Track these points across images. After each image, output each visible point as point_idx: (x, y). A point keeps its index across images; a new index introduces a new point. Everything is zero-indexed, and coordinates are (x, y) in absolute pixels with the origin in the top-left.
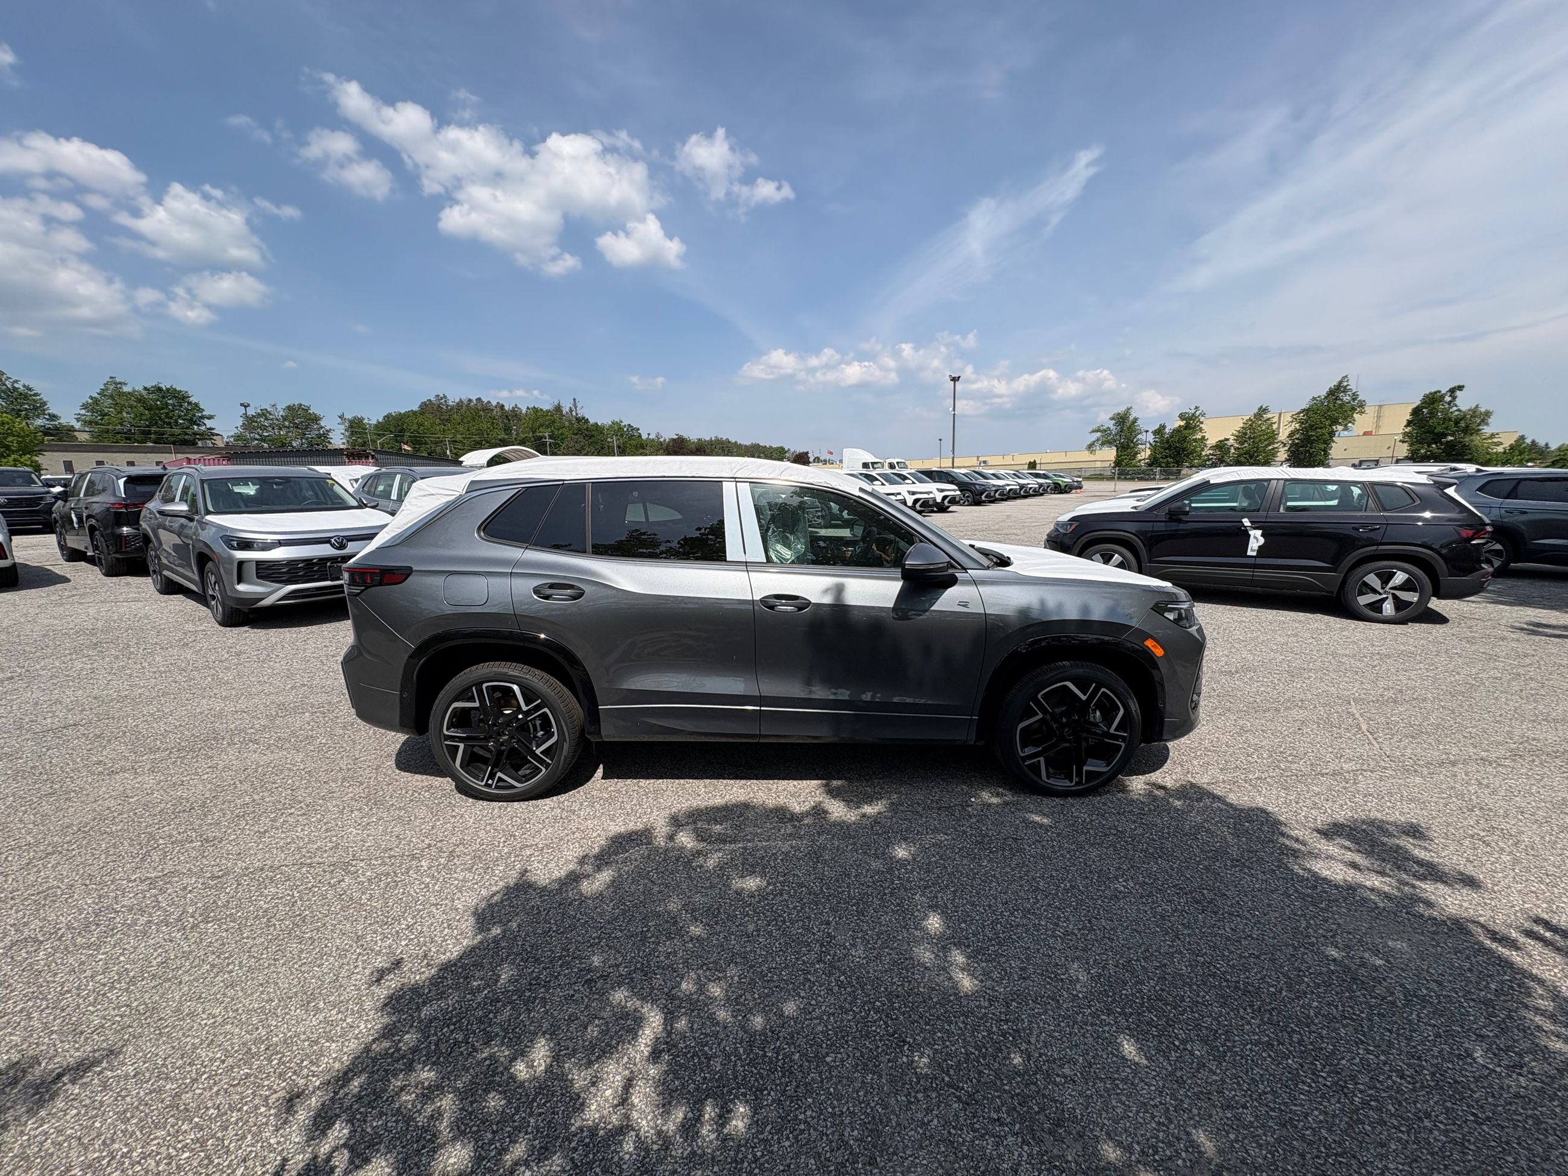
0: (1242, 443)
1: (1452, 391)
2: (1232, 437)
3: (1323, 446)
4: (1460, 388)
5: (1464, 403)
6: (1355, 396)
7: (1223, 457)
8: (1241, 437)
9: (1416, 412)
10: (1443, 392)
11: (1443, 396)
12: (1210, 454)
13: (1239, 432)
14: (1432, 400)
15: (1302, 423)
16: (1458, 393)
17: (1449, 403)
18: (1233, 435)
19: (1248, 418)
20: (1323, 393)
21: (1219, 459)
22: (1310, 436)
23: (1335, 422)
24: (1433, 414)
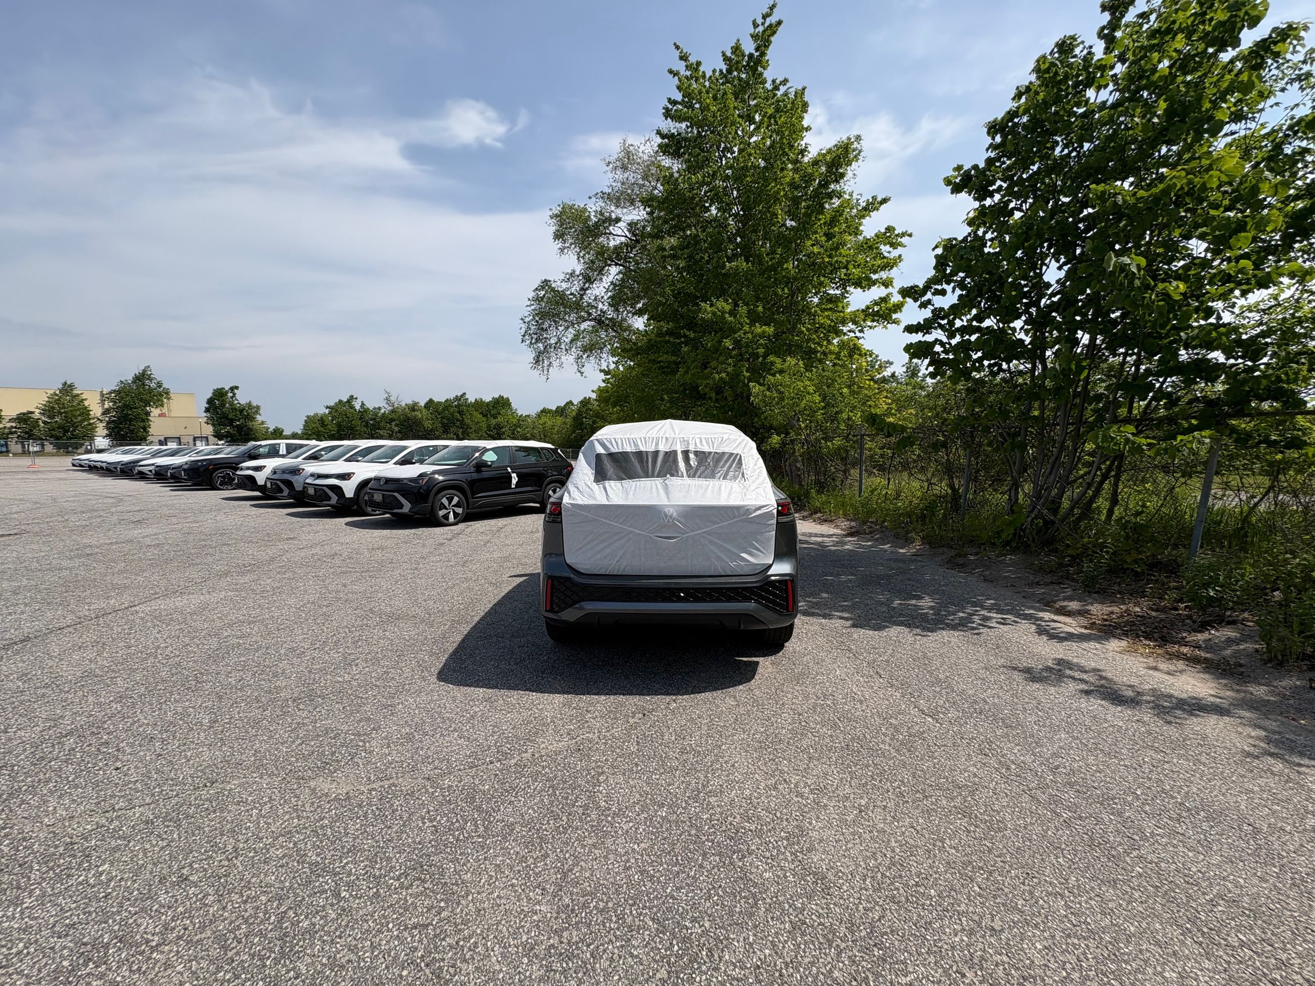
0: (51, 417)
1: (232, 389)
2: (38, 411)
3: (142, 424)
4: (237, 388)
5: (242, 398)
6: (159, 385)
7: (31, 430)
8: (49, 410)
9: (210, 401)
10: (227, 389)
11: (227, 392)
12: (12, 427)
13: (45, 405)
14: (219, 394)
15: (115, 402)
16: (236, 391)
17: (232, 397)
18: (37, 408)
19: (52, 392)
20: (129, 378)
21: (26, 433)
22: (127, 415)
23: (147, 404)
24: (223, 404)
